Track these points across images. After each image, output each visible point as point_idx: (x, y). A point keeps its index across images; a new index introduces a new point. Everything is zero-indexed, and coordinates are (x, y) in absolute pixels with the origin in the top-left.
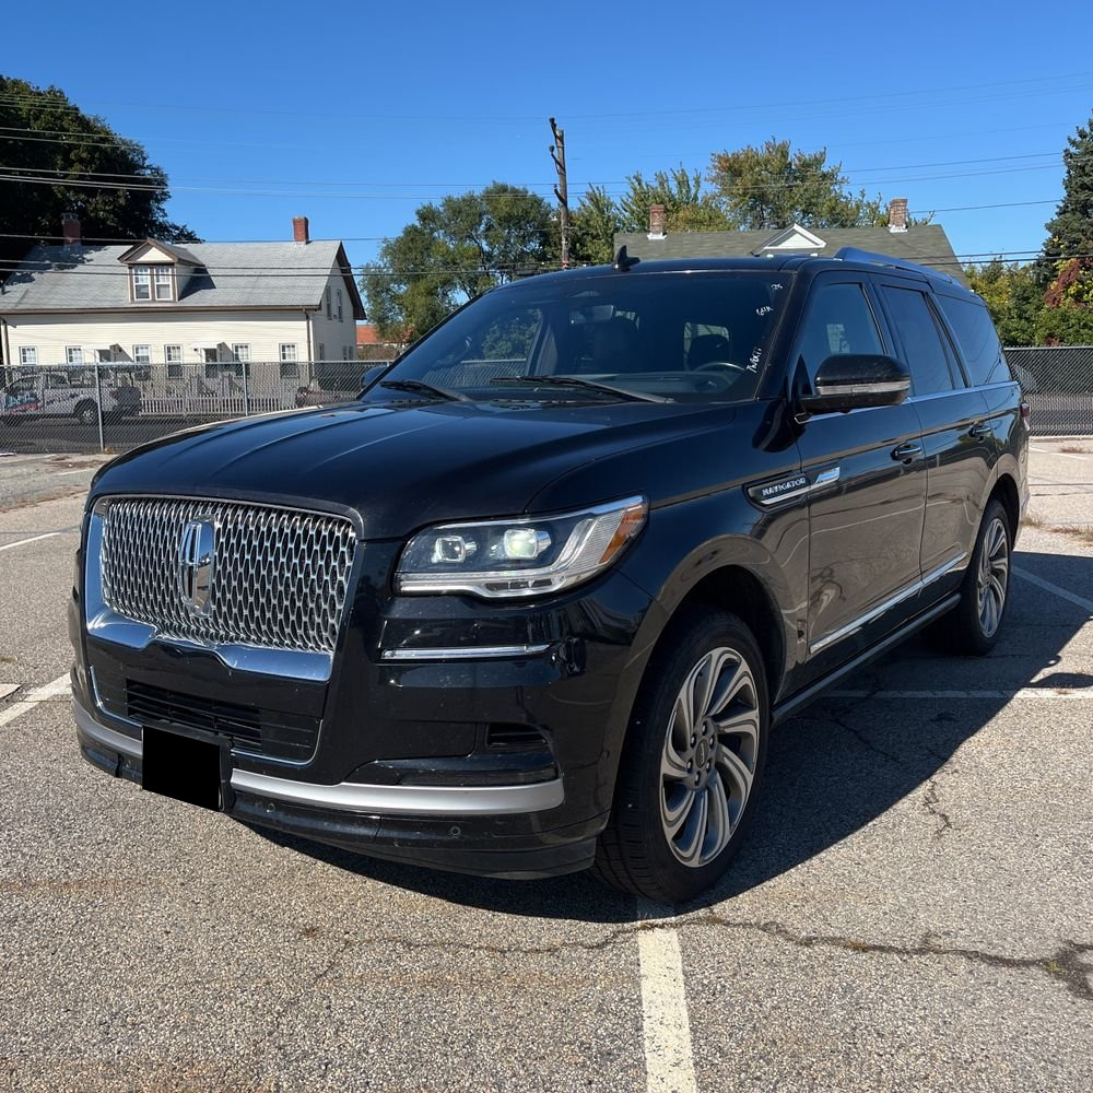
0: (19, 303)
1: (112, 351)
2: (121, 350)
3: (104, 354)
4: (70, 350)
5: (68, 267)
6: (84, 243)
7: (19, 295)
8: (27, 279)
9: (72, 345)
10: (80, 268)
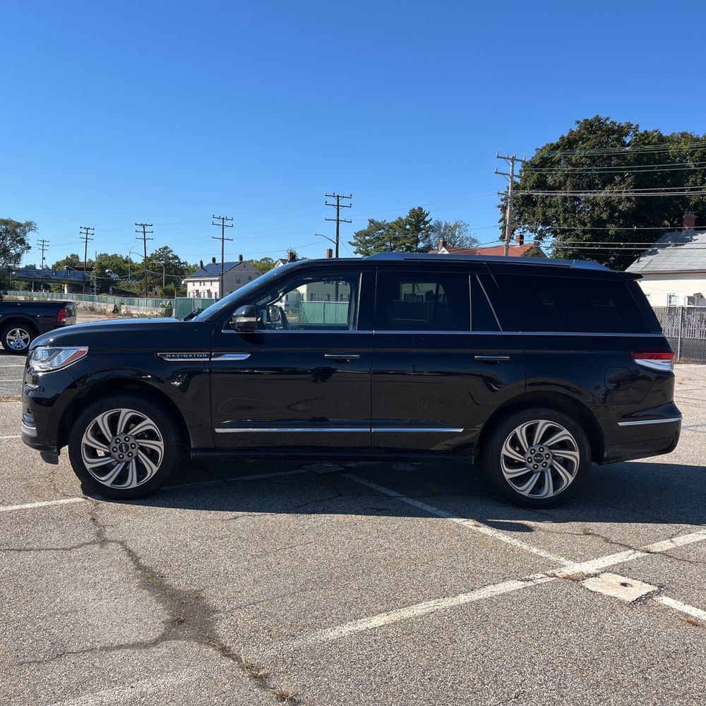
0: (645, 267)
1: (696, 298)
2: (702, 297)
3: (691, 299)
4: (670, 296)
5: (680, 245)
6: (696, 229)
7: (646, 263)
8: (654, 253)
9: (671, 293)
10: (688, 245)
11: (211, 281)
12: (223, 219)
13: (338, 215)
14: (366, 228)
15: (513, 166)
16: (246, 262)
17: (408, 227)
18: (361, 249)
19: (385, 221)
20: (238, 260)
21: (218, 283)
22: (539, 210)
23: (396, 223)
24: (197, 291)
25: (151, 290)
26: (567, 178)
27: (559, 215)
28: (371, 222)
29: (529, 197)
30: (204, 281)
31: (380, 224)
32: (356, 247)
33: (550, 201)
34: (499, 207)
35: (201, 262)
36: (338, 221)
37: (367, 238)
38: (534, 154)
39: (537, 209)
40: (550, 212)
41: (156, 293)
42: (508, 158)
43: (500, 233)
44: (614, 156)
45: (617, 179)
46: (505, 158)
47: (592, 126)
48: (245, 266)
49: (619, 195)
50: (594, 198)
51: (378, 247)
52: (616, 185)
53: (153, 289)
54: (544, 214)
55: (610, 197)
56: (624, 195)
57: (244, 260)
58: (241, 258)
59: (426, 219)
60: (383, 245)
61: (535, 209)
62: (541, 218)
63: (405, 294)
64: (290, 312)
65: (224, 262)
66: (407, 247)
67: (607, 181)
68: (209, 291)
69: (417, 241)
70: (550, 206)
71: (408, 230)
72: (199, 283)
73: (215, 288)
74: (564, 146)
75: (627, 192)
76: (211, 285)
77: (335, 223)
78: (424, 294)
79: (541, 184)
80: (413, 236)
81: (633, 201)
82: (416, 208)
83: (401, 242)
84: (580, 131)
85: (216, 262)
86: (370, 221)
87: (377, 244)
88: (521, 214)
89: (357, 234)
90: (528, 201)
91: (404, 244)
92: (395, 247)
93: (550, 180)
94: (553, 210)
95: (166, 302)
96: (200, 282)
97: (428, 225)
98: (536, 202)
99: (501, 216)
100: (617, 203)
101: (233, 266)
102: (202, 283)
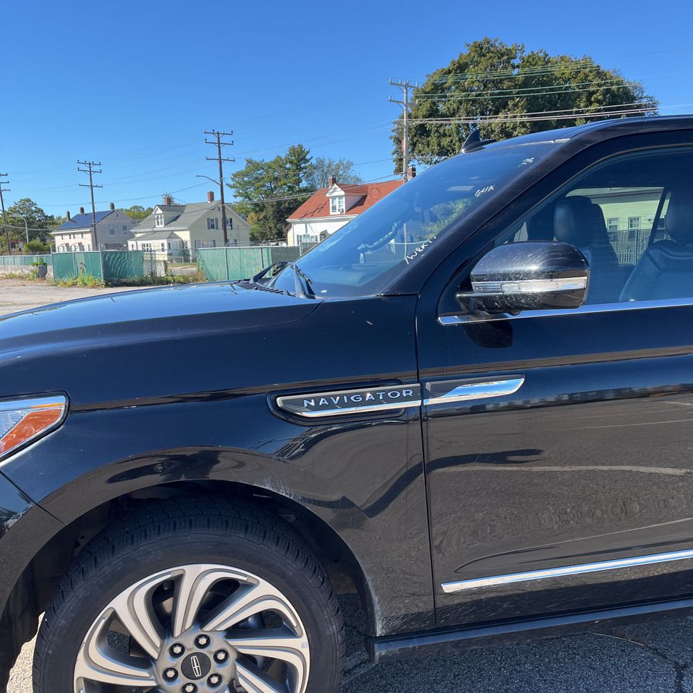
11: (82, 233)
12: (90, 164)
13: (220, 154)
14: (244, 169)
15: (407, 93)
16: (118, 210)
17: (288, 166)
18: (241, 191)
19: (263, 160)
20: (109, 209)
21: (90, 234)
22: (433, 139)
23: (275, 162)
24: (67, 245)
25: (13, 245)
26: (461, 104)
27: (454, 145)
28: (249, 162)
29: (422, 127)
30: (74, 234)
31: (258, 164)
32: (234, 190)
33: (444, 130)
34: (391, 138)
35: (68, 213)
36: (220, 160)
37: (246, 179)
38: (425, 80)
39: (432, 139)
40: (445, 142)
41: (20, 250)
42: (401, 85)
43: (394, 166)
44: (506, 79)
45: (510, 103)
46: (398, 85)
47: (481, 48)
48: (117, 215)
49: (514, 120)
50: (490, 124)
51: (258, 188)
52: (509, 110)
53: (17, 245)
54: (439, 145)
55: (505, 123)
56: (518, 120)
57: (116, 208)
58: (113, 206)
59: (308, 157)
60: (263, 186)
61: (429, 139)
62: (436, 148)
63: (298, 236)
64: (174, 262)
65: (95, 211)
66: (289, 187)
67: (500, 106)
68: (80, 244)
69: (300, 181)
70: (445, 135)
71: (289, 169)
72: (68, 236)
73: (87, 240)
74: (456, 71)
75: (521, 117)
76: (82, 237)
77: (217, 163)
78: (318, 235)
79: (433, 113)
80: (295, 175)
81: (527, 127)
82: (296, 146)
83: (282, 182)
84: (469, 54)
85: (85, 212)
86: (247, 161)
87: (257, 185)
88: (414, 145)
89: (235, 176)
90: (422, 131)
91: (285, 184)
92: (275, 187)
93: (442, 108)
94: (448, 139)
95: (36, 258)
96: (70, 234)
97: (309, 163)
98: (430, 131)
99: (394, 148)
100: (512, 129)
101: (104, 215)
102: (72, 236)
